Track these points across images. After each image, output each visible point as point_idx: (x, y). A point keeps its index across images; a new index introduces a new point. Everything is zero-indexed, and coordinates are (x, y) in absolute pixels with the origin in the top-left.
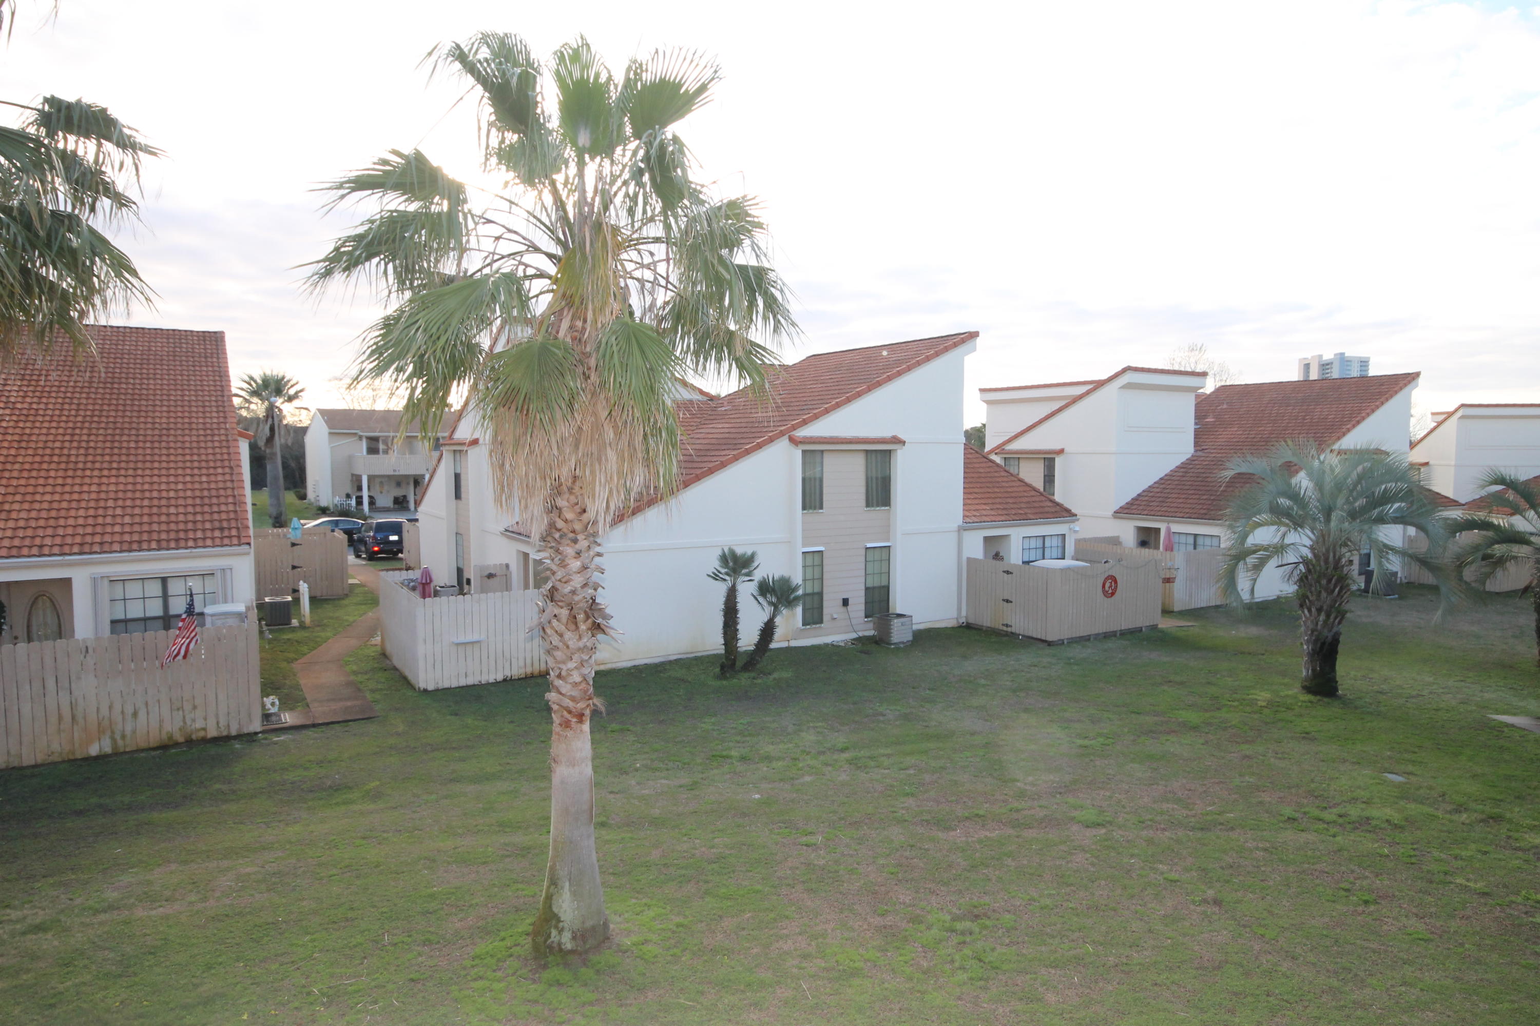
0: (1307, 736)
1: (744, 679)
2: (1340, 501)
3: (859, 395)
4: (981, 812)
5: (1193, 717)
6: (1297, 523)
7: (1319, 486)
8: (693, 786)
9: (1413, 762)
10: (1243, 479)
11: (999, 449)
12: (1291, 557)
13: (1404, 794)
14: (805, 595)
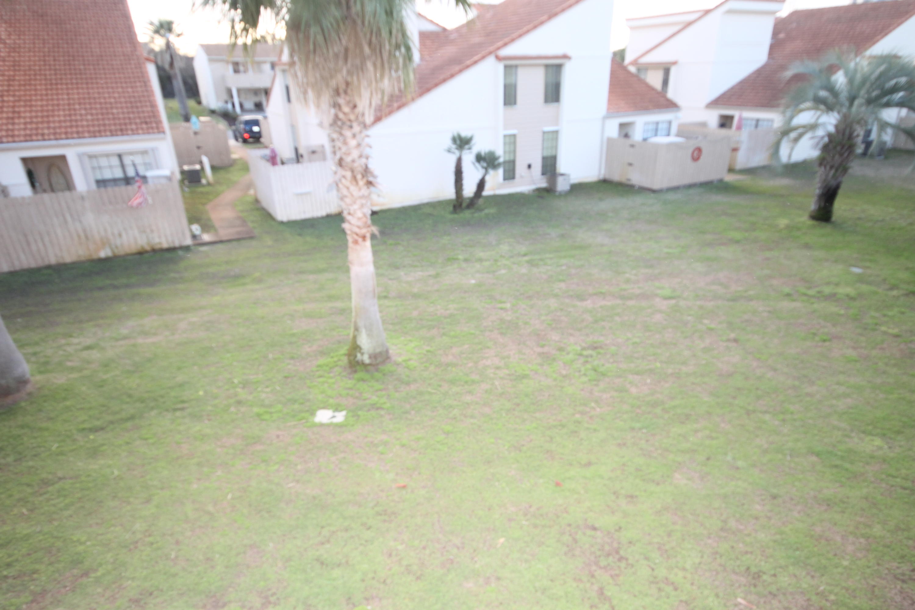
0: (807, 246)
1: (467, 214)
2: (863, 92)
3: (542, 23)
4: (603, 291)
5: (737, 235)
6: (829, 108)
7: (851, 81)
8: (437, 276)
9: (871, 261)
10: (798, 78)
11: (635, 63)
12: (820, 132)
13: (861, 279)
14: (505, 162)
